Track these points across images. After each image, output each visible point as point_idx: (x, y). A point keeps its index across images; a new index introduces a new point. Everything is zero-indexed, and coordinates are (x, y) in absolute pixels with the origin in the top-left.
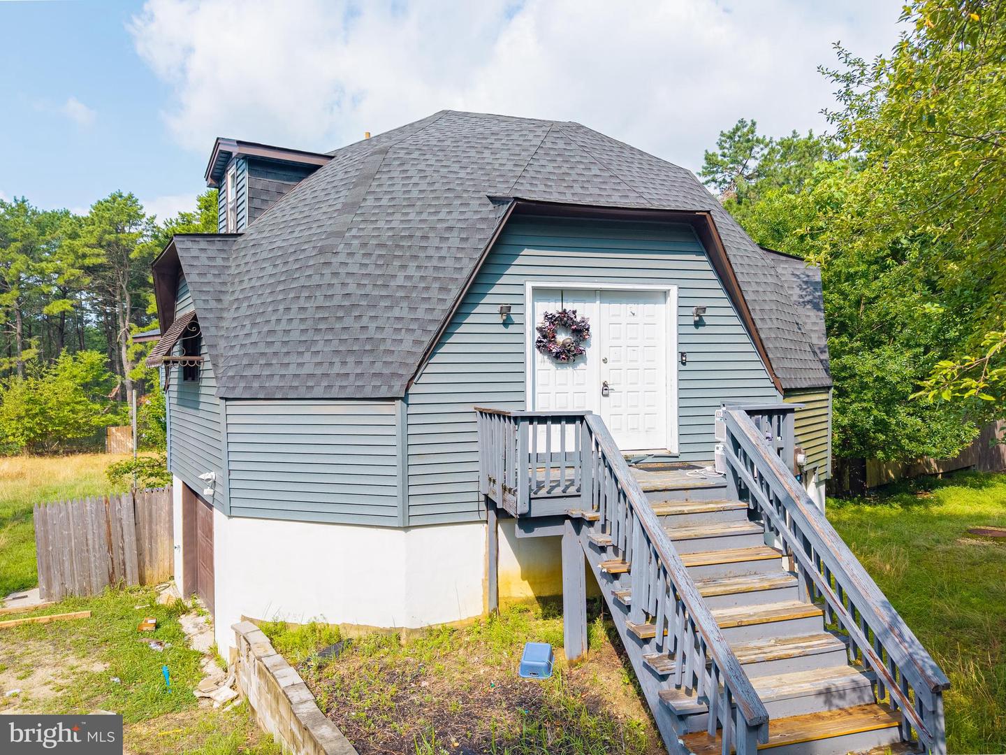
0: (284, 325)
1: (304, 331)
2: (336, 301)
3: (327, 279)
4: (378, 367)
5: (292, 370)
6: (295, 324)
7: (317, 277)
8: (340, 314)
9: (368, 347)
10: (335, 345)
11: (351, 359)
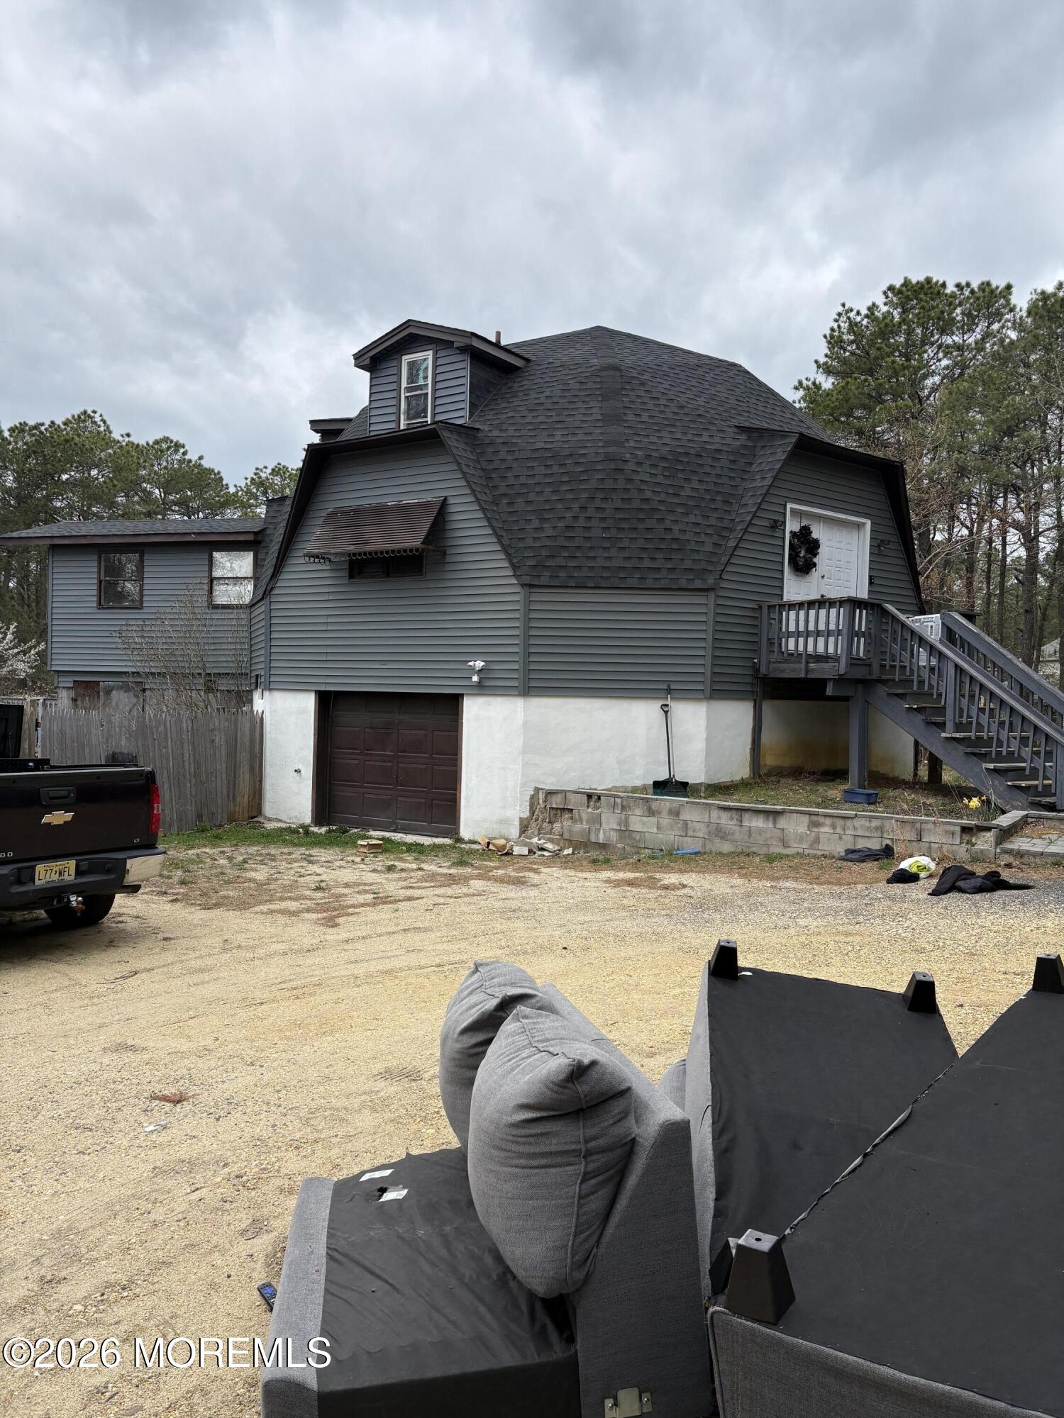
0: (582, 523)
1: (606, 529)
2: (636, 504)
3: (621, 484)
4: (688, 564)
5: (600, 562)
6: (594, 523)
7: (611, 481)
8: (641, 516)
9: (675, 546)
10: (640, 543)
11: (659, 555)
